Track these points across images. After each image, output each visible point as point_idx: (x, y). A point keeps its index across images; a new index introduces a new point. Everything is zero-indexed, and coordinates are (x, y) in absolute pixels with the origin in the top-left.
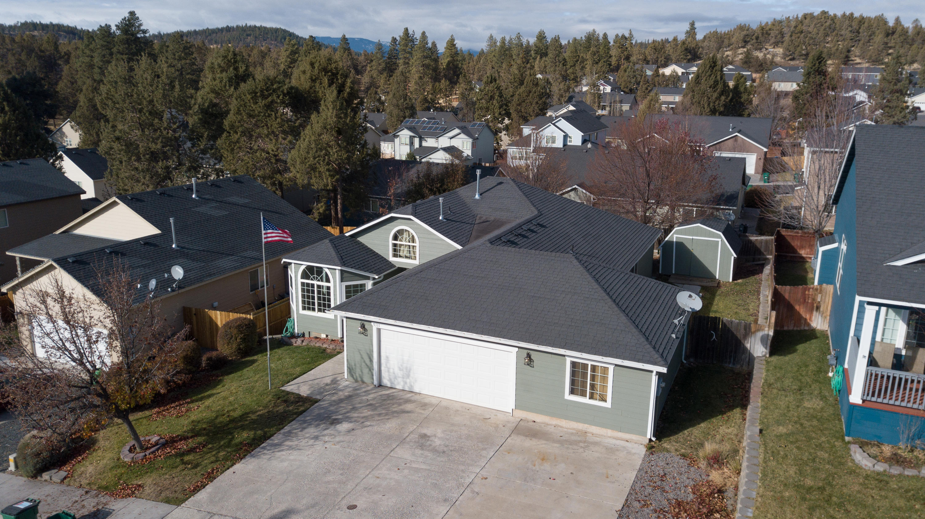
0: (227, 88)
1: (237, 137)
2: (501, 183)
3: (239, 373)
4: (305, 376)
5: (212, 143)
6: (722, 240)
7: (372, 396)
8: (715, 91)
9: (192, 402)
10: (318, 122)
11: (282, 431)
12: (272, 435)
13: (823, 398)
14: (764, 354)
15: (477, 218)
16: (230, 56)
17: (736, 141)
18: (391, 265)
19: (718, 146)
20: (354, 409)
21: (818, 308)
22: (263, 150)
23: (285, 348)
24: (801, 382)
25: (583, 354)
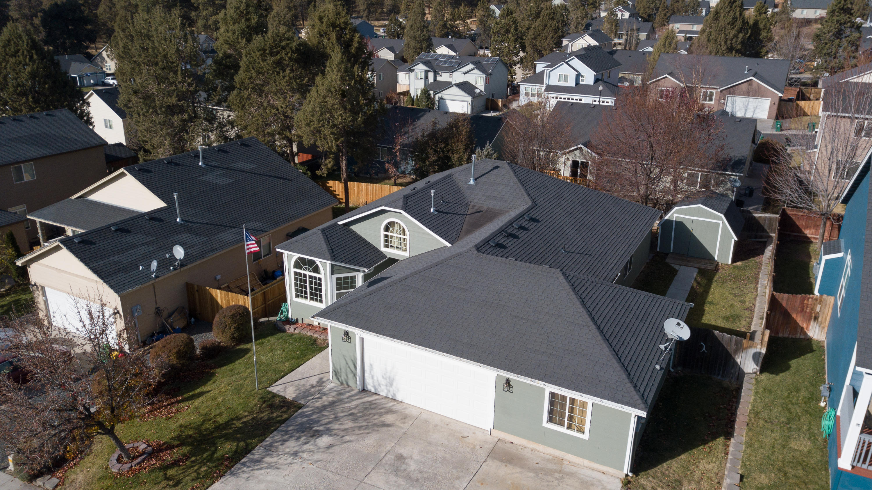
0: (240, 40)
1: (246, 93)
2: (497, 167)
3: (230, 366)
4: (292, 373)
5: (226, 93)
6: (723, 223)
7: (355, 403)
8: (733, 28)
9: (183, 401)
10: (323, 85)
11: (264, 444)
12: (253, 448)
13: (812, 437)
14: (755, 370)
15: (471, 207)
16: (243, 7)
17: (751, 85)
18: (382, 255)
19: (731, 89)
20: (337, 419)
21: (816, 318)
22: (273, 107)
23: (279, 335)
24: (790, 413)
25: (562, 389)
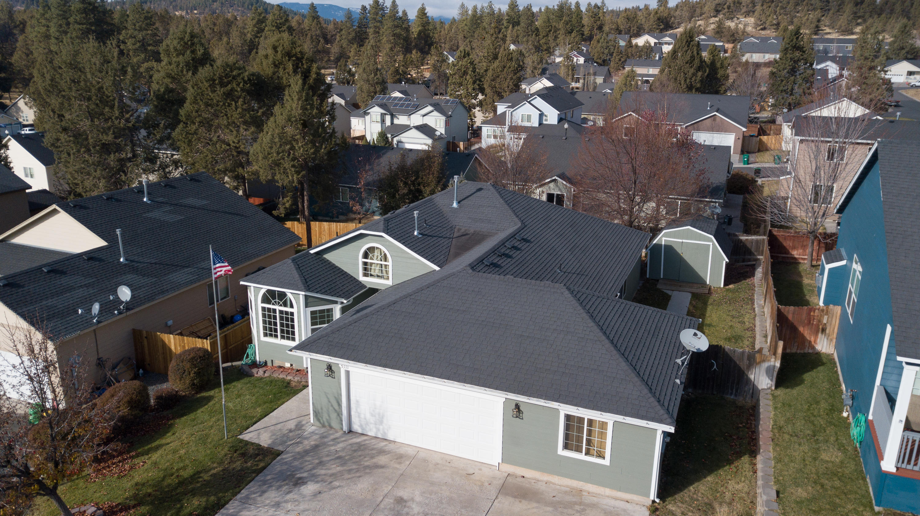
0: (185, 73)
1: (194, 127)
2: (480, 190)
3: (192, 416)
4: (266, 419)
5: (169, 131)
6: (713, 244)
7: (341, 445)
8: (691, 67)
9: (137, 456)
10: (282, 114)
11: (239, 496)
12: (227, 502)
13: (841, 447)
14: (769, 386)
15: (456, 230)
16: (187, 37)
17: (715, 120)
18: (361, 285)
19: (695, 125)
20: (321, 463)
21: (824, 330)
22: (224, 142)
23: (246, 380)
24: (814, 425)
25: (579, 408)
